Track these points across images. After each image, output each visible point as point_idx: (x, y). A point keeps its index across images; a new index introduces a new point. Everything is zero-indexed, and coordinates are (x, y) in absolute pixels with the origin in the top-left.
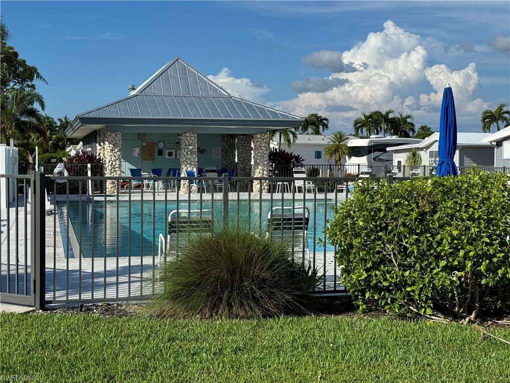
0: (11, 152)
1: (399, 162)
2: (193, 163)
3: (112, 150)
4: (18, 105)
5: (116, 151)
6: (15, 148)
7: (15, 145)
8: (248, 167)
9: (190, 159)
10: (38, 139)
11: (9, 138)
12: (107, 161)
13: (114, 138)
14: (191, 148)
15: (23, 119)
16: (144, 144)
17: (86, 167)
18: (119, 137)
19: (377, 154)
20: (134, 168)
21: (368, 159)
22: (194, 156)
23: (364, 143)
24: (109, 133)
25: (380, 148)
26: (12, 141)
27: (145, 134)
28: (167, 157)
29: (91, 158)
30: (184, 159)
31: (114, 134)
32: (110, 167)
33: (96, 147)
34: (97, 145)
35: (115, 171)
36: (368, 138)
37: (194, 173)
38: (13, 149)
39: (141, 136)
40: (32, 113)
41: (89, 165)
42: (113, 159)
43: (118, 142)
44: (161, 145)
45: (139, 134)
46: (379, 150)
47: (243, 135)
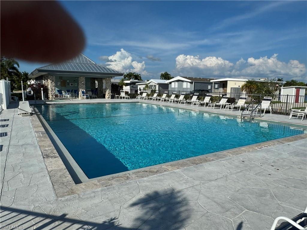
0: (7, 83)
1: (140, 88)
2: (84, 88)
3: (51, 83)
4: (8, 65)
5: (53, 83)
6: (9, 81)
7: (9, 80)
8: (102, 89)
9: (82, 87)
10: (16, 78)
11: (6, 77)
12: (50, 87)
13: (52, 78)
14: (83, 82)
15: (11, 71)
16: (62, 81)
17: (41, 89)
18: (54, 78)
19: (133, 85)
20: (58, 89)
21: (130, 87)
22: (84, 85)
23: (128, 82)
24: (50, 76)
25: (134, 83)
26: (7, 78)
27: (62, 77)
28: (71, 85)
29: (43, 86)
30: (80, 87)
31: (52, 77)
32: (51, 89)
33: (42, 81)
34: (43, 81)
35: (53, 91)
36: (130, 80)
37: (84, 92)
38: (8, 82)
39: (61, 78)
40: (14, 68)
41: (42, 89)
42: (52, 86)
43: (54, 80)
44: (68, 81)
45: (60, 77)
46: (133, 84)
47: (100, 78)
